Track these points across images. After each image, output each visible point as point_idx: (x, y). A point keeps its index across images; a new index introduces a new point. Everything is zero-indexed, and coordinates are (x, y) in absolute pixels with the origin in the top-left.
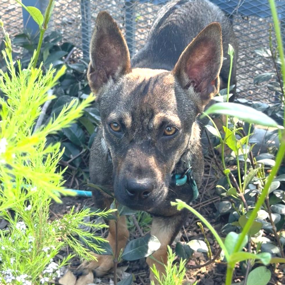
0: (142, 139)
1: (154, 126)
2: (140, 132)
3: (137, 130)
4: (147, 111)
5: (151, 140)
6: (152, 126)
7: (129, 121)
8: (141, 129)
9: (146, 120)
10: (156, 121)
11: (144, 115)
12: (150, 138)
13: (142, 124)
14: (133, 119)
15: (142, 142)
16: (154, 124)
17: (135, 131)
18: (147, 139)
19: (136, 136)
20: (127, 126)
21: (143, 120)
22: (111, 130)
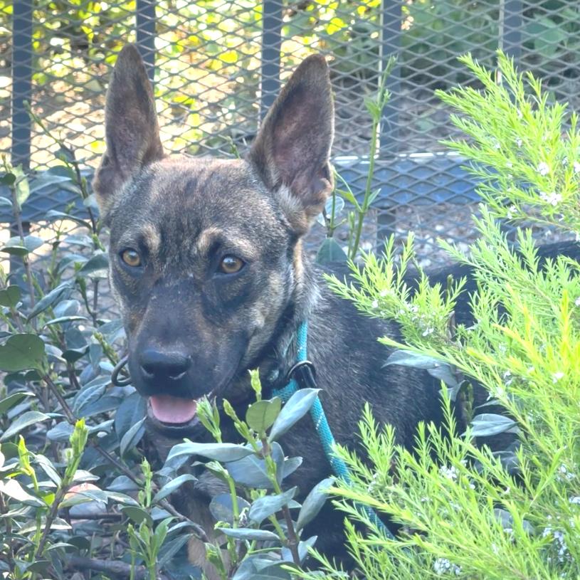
0: (177, 278)
1: (199, 251)
2: (174, 264)
3: (168, 259)
4: (189, 224)
5: (194, 278)
6: (196, 252)
7: (155, 241)
8: (176, 258)
9: (187, 242)
10: (203, 241)
11: (183, 231)
12: (191, 275)
13: (178, 248)
14: (163, 239)
15: (177, 283)
16: (200, 246)
17: (165, 262)
18: (187, 276)
19: (167, 271)
20: (152, 251)
21: (182, 241)
22: (122, 263)
